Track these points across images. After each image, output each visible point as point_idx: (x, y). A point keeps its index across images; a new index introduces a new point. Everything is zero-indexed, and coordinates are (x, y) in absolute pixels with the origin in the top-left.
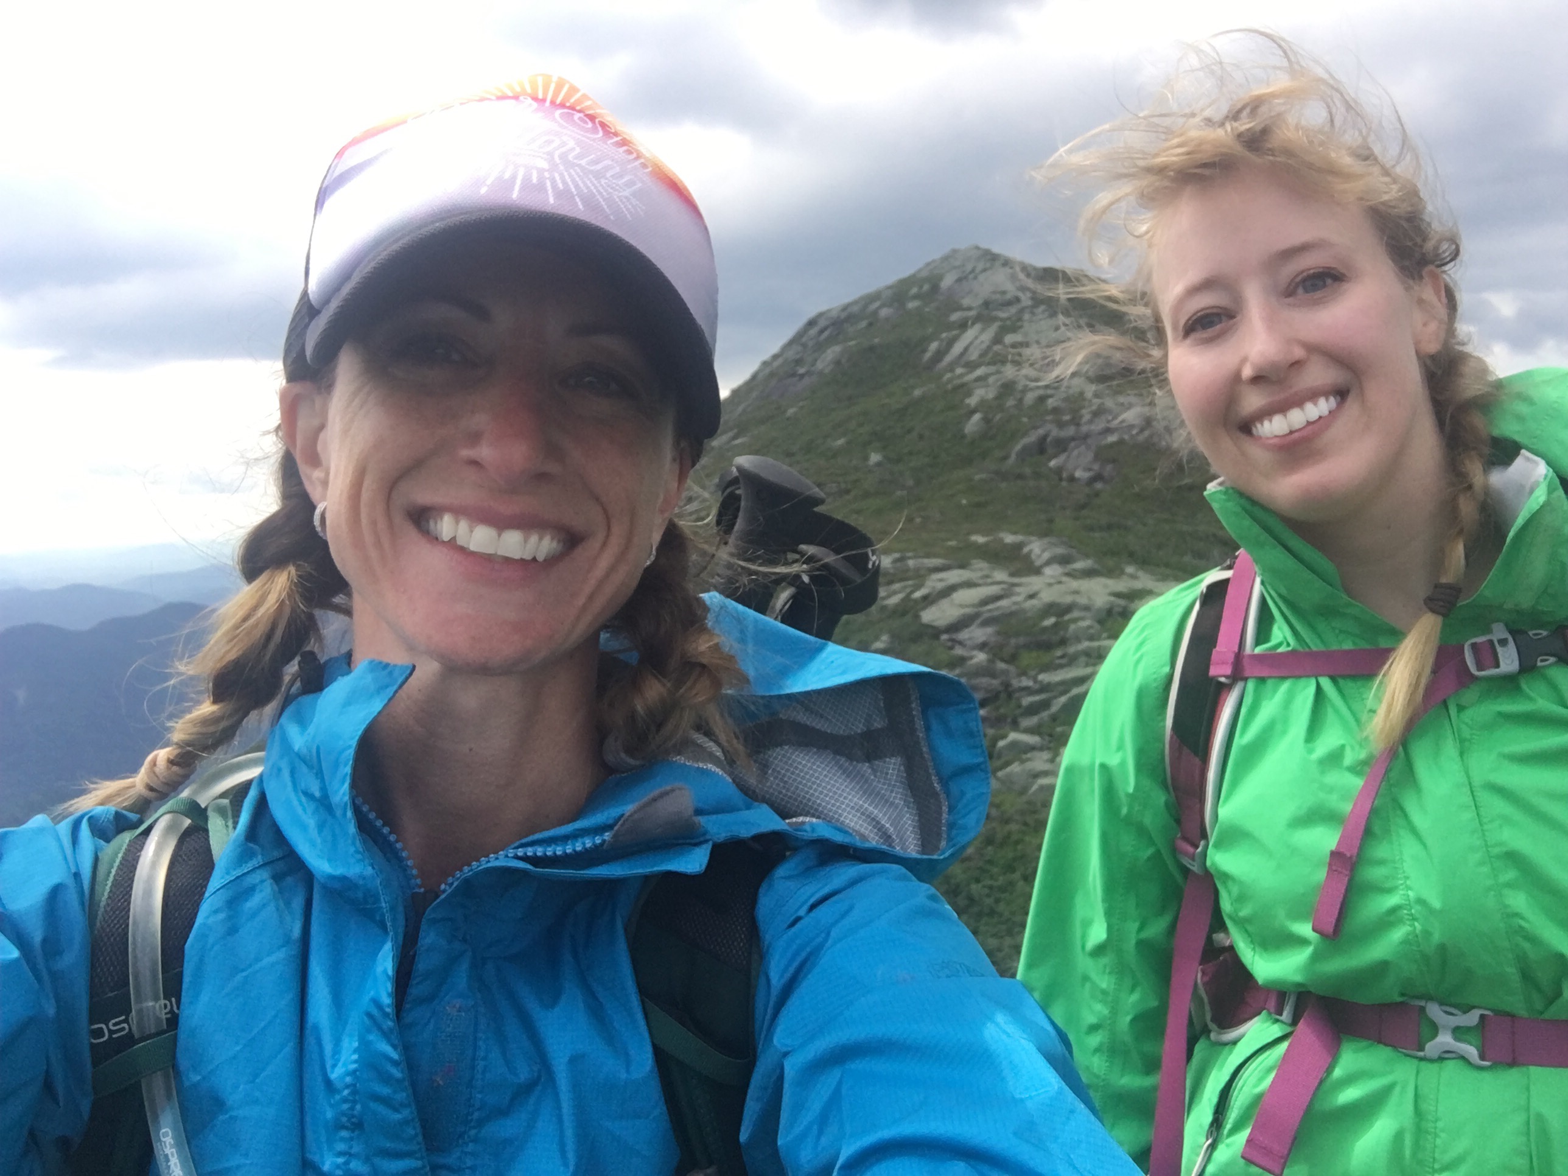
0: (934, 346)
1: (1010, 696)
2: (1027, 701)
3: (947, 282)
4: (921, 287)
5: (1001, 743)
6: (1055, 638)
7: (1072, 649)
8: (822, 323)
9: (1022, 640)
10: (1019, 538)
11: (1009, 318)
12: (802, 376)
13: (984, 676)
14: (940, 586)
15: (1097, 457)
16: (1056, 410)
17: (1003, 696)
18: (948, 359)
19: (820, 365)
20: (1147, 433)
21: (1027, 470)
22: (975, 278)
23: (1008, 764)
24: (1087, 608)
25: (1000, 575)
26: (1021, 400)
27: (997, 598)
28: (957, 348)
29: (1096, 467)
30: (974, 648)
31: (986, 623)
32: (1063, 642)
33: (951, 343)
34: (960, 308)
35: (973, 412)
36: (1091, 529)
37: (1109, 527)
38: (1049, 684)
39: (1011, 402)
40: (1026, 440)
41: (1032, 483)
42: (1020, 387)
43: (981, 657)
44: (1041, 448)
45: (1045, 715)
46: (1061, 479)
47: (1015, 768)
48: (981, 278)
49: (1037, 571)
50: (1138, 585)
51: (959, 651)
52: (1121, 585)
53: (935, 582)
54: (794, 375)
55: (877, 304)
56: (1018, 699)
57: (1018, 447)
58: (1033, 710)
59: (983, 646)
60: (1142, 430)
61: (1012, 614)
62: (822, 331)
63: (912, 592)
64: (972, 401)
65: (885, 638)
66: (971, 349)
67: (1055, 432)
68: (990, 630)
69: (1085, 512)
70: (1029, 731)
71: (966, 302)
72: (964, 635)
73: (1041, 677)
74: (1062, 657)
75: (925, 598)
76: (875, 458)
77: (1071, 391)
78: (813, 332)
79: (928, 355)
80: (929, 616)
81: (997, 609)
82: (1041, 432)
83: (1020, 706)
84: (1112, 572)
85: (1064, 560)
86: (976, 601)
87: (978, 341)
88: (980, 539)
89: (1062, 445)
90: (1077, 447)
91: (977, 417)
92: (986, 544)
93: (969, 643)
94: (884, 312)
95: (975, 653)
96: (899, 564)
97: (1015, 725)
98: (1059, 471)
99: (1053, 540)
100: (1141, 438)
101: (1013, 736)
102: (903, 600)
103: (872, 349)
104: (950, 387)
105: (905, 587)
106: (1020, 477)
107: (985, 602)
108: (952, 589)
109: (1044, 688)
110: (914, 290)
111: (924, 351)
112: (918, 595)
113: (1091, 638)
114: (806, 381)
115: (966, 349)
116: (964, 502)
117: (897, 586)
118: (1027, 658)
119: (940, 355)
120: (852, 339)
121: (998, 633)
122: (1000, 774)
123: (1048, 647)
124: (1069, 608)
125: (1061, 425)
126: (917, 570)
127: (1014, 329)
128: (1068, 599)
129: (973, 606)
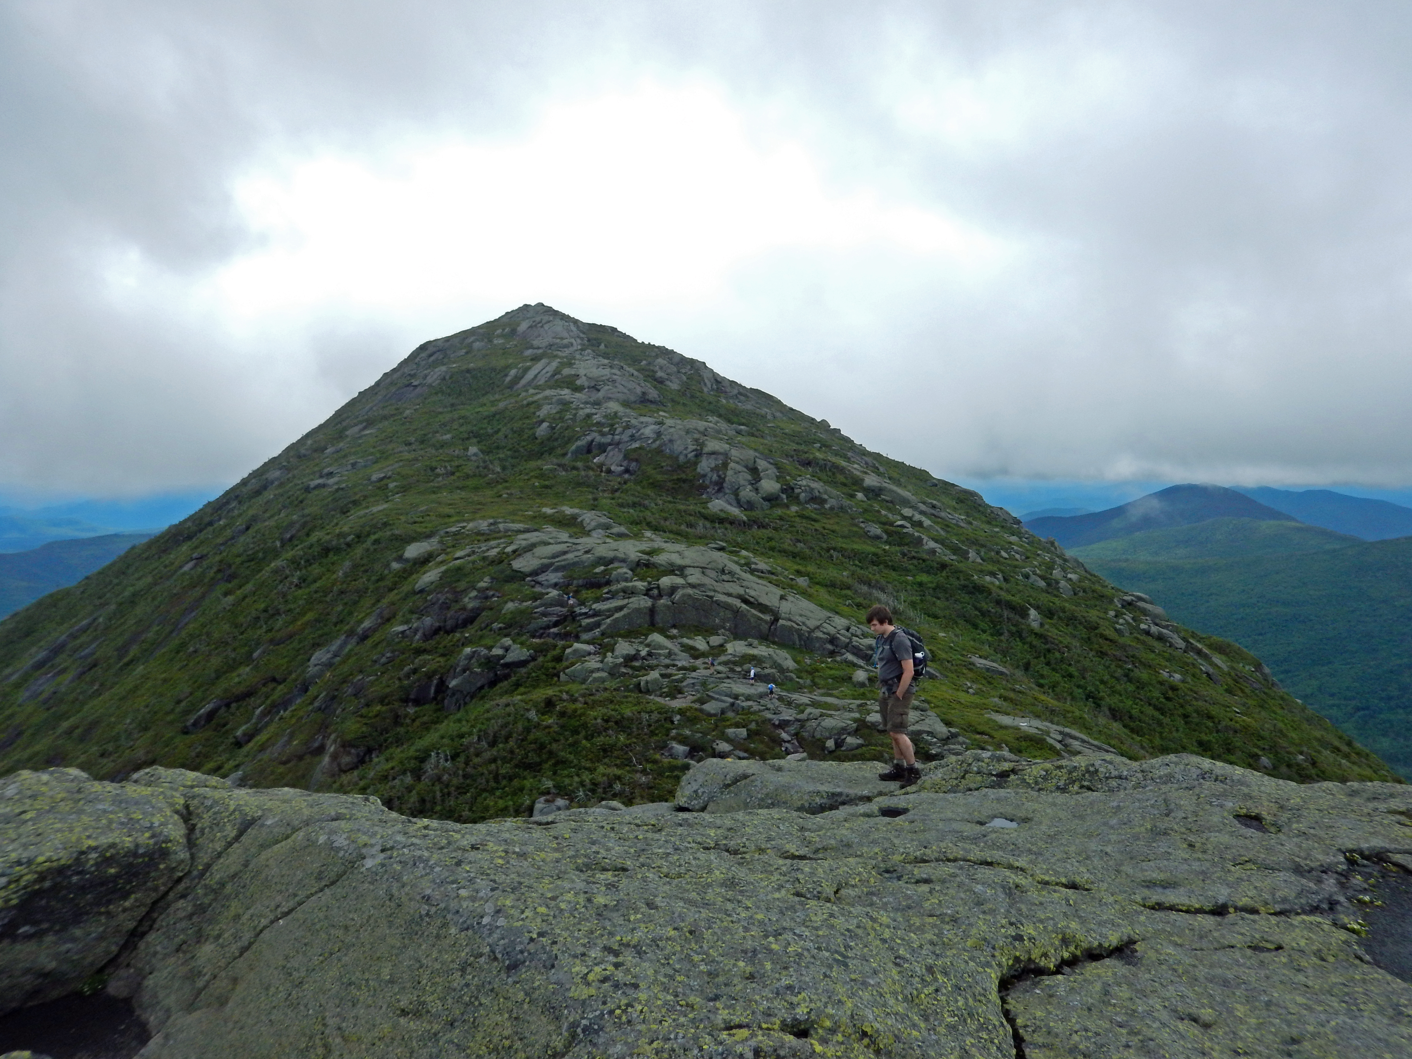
0: (513, 372)
1: (574, 619)
2: (585, 622)
3: (523, 326)
4: (503, 330)
5: (568, 651)
6: (603, 581)
7: (614, 588)
8: (431, 349)
9: (581, 582)
10: (576, 511)
11: (566, 357)
12: (416, 386)
13: (556, 606)
14: (524, 543)
15: (626, 457)
16: (598, 424)
17: (570, 618)
18: (523, 382)
19: (429, 380)
20: (658, 442)
21: (579, 464)
22: (542, 327)
23: (573, 664)
24: (623, 561)
25: (564, 536)
26: (575, 415)
27: (565, 553)
28: (530, 375)
29: (625, 463)
30: (548, 587)
31: (557, 570)
32: (608, 583)
33: (526, 370)
34: (532, 347)
35: (543, 421)
36: (621, 505)
37: (634, 505)
38: (600, 611)
39: (568, 416)
40: (579, 443)
41: (583, 473)
42: (573, 406)
43: (554, 593)
44: (588, 449)
45: (597, 632)
46: (602, 471)
47: (578, 666)
48: (546, 327)
49: (588, 534)
50: (656, 545)
51: (538, 589)
52: (645, 546)
53: (521, 541)
54: (409, 385)
55: (472, 339)
56: (579, 621)
57: (574, 447)
58: (590, 628)
59: (555, 586)
60: (654, 441)
61: (575, 564)
62: (430, 356)
63: (505, 548)
64: (542, 413)
65: (487, 579)
66: (539, 376)
67: (599, 439)
68: (560, 574)
69: (617, 494)
70: (588, 643)
71: (536, 343)
72: (541, 578)
73: (594, 606)
74: (607, 593)
75: (514, 551)
76: (473, 450)
77: (609, 411)
78: (424, 355)
79: (508, 379)
80: (518, 564)
81: (564, 560)
82: (589, 438)
83: (580, 626)
84: (637, 536)
85: (607, 527)
86: (550, 555)
87: (544, 371)
88: (548, 511)
89: (603, 448)
90: (613, 449)
91: (545, 425)
92: (553, 515)
93: (545, 583)
94: (477, 345)
95: (550, 590)
96: (492, 527)
97: (577, 638)
98: (600, 466)
99: (598, 513)
100: (654, 446)
101: (577, 645)
102: (499, 553)
103: (468, 371)
104: (525, 402)
105: (499, 544)
106: (574, 468)
107: (554, 556)
108: (533, 546)
109: (596, 614)
110: (499, 331)
111: (506, 375)
112: (509, 549)
113: (626, 580)
114: (418, 390)
115: (536, 376)
116: (537, 484)
117: (493, 543)
118: (585, 594)
119: (517, 379)
120: (454, 363)
121: (564, 577)
122: (567, 671)
123: (599, 586)
124: (612, 561)
125: (603, 434)
126: (507, 531)
127: (570, 365)
128: (611, 554)
129: (549, 558)
